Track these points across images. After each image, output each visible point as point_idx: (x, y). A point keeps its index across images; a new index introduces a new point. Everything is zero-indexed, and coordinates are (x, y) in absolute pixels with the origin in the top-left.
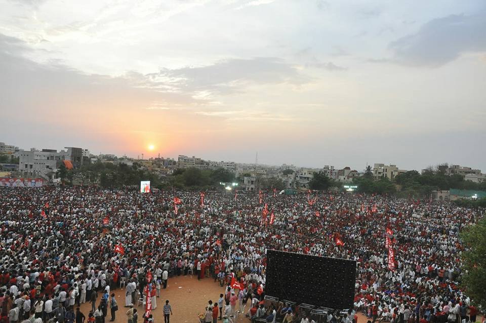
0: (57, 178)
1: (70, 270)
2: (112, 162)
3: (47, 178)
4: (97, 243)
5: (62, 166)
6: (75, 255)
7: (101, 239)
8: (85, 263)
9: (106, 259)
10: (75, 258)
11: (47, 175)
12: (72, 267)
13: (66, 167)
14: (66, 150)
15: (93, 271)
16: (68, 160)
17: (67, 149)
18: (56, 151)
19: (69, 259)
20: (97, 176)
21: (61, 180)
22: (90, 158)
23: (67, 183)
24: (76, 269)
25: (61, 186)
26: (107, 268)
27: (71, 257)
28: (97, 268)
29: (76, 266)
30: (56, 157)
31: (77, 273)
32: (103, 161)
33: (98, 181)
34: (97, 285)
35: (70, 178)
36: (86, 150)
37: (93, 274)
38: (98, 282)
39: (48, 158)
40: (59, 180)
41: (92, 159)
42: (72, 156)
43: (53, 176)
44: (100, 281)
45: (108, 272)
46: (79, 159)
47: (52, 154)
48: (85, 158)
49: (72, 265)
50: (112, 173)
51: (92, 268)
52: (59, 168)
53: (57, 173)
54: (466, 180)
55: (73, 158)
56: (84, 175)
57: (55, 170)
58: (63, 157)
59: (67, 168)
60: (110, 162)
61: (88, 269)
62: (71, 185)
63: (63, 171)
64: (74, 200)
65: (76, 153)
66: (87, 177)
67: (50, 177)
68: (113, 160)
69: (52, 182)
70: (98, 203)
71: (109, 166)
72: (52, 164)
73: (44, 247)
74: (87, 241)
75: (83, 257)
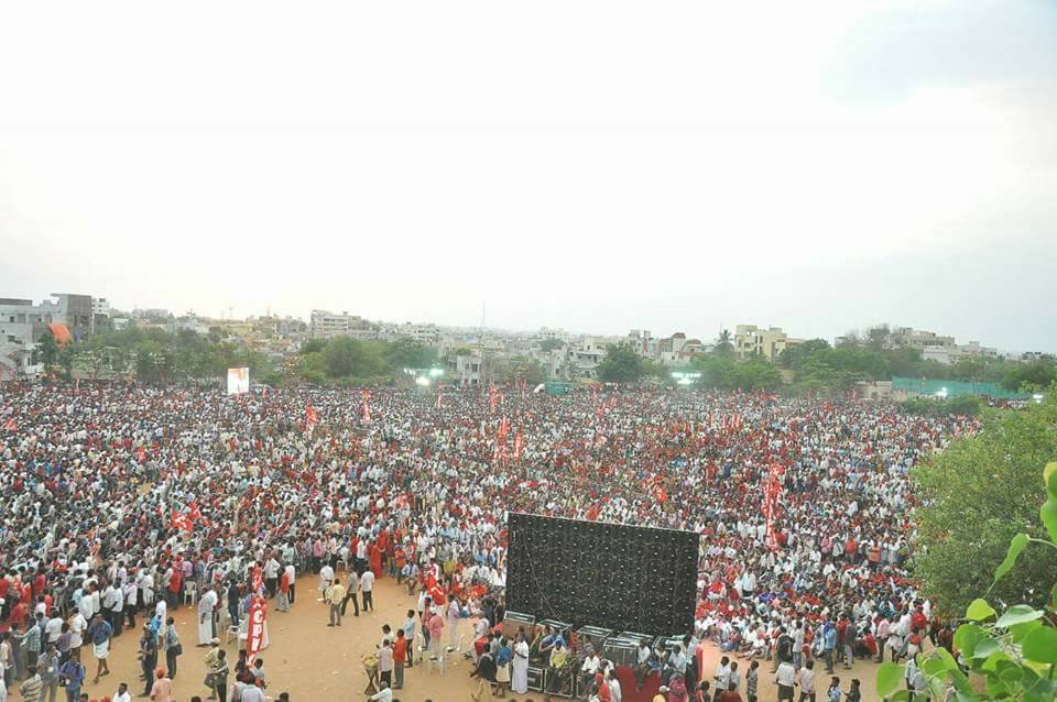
0: (35, 364)
1: (71, 570)
2: (162, 326)
3: (12, 363)
4: (131, 507)
5: (48, 343)
6: (82, 536)
7: (140, 499)
8: (104, 552)
9: (153, 541)
10: (80, 543)
11: (9, 357)
12: (75, 563)
13: (56, 338)
14: (55, 301)
15: (124, 569)
16: (59, 323)
17: (57, 299)
18: (31, 301)
19: (67, 545)
20: (129, 358)
21: (45, 367)
22: (112, 318)
23: (59, 375)
24: (85, 566)
25: (45, 381)
26: (156, 562)
27: (73, 541)
28: (134, 563)
29: (84, 560)
30: (31, 316)
31: (90, 574)
32: (141, 325)
33: (131, 369)
34: (133, 600)
35: (66, 362)
36: (101, 300)
37: (125, 578)
38: (136, 594)
39: (12, 319)
40: (40, 367)
41: (117, 320)
42: (69, 314)
43: (25, 361)
44: (140, 592)
45: (158, 569)
46: (85, 320)
47: (21, 309)
48: (100, 318)
49: (74, 558)
50: (163, 351)
51: (121, 564)
52: (40, 341)
53: (34, 353)
54: (925, 358)
55: (73, 317)
56: (99, 356)
57: (30, 346)
58: (48, 316)
59: (59, 342)
60: (158, 326)
61: (111, 565)
62: (68, 378)
63: (48, 349)
64: (77, 412)
65: (80, 308)
66: (106, 361)
67: (19, 362)
68: (165, 322)
69: (23, 374)
70: (132, 419)
71: (156, 335)
72: (23, 330)
73: (7, 521)
74: (107, 504)
75: (98, 540)
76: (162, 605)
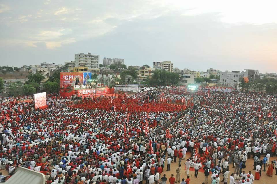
0: (240, 87)
1: (245, 140)
2: (274, 78)
3: (234, 87)
4: (262, 127)
5: (243, 80)
6: (248, 132)
7: (265, 125)
8: (254, 137)
9: (267, 137)
10: (248, 133)
11: (234, 85)
12: (246, 138)
13: (245, 81)
14: (245, 71)
15: (259, 143)
16: (246, 77)
17: (246, 71)
18: (239, 72)
19: (245, 134)
20: (264, 86)
21: (242, 88)
22: (260, 76)
23: (245, 90)
24: (248, 140)
25: (242, 92)
26: (268, 143)
27: (246, 133)
28: (261, 142)
29: (248, 138)
30: (239, 75)
31: (249, 142)
32: (268, 77)
33: (264, 90)
34: (260, 151)
35: (247, 87)
36: (257, 71)
37: (259, 145)
38: (261, 150)
39: (235, 76)
40: (241, 88)
41: (261, 76)
42: (248, 75)
43: (237, 86)
46: (253, 76)
47: (237, 73)
48: (257, 76)
49: (246, 137)
50: (274, 85)
51: (258, 141)
52: (241, 82)
53: (240, 84)
55: (249, 76)
56: (256, 86)
57: (239, 83)
58: (243, 75)
59: (246, 82)
60: (273, 78)
61: (255, 141)
62: (247, 91)
63: (243, 83)
64: (249, 100)
65: (251, 73)
66: (258, 87)
67: (236, 87)
68: (275, 76)
69: (237, 89)
70: (264, 103)
71: (272, 80)
72: (237, 79)
73: (231, 125)
74: (255, 125)
75: (252, 134)
76: (268, 155)
